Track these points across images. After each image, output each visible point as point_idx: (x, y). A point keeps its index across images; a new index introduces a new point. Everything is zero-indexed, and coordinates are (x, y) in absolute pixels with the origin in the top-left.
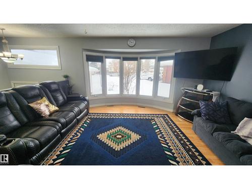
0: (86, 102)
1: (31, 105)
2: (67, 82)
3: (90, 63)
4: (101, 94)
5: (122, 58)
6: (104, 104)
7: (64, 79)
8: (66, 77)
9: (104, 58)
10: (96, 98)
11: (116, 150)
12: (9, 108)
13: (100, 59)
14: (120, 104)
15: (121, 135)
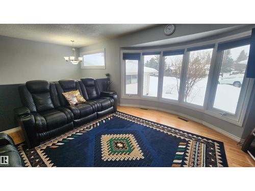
0: (112, 100)
1: (64, 94)
2: (108, 79)
3: (127, 61)
4: (136, 95)
5: (162, 53)
6: (138, 106)
7: (106, 77)
8: (108, 75)
9: (141, 54)
10: (130, 98)
11: (103, 159)
12: (50, 94)
13: (137, 57)
14: (156, 108)
15: (123, 144)
